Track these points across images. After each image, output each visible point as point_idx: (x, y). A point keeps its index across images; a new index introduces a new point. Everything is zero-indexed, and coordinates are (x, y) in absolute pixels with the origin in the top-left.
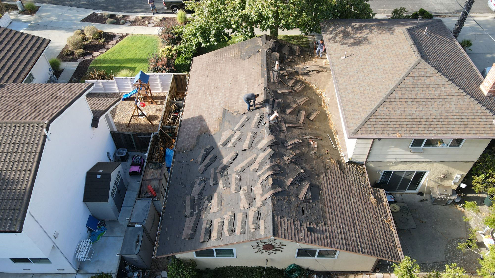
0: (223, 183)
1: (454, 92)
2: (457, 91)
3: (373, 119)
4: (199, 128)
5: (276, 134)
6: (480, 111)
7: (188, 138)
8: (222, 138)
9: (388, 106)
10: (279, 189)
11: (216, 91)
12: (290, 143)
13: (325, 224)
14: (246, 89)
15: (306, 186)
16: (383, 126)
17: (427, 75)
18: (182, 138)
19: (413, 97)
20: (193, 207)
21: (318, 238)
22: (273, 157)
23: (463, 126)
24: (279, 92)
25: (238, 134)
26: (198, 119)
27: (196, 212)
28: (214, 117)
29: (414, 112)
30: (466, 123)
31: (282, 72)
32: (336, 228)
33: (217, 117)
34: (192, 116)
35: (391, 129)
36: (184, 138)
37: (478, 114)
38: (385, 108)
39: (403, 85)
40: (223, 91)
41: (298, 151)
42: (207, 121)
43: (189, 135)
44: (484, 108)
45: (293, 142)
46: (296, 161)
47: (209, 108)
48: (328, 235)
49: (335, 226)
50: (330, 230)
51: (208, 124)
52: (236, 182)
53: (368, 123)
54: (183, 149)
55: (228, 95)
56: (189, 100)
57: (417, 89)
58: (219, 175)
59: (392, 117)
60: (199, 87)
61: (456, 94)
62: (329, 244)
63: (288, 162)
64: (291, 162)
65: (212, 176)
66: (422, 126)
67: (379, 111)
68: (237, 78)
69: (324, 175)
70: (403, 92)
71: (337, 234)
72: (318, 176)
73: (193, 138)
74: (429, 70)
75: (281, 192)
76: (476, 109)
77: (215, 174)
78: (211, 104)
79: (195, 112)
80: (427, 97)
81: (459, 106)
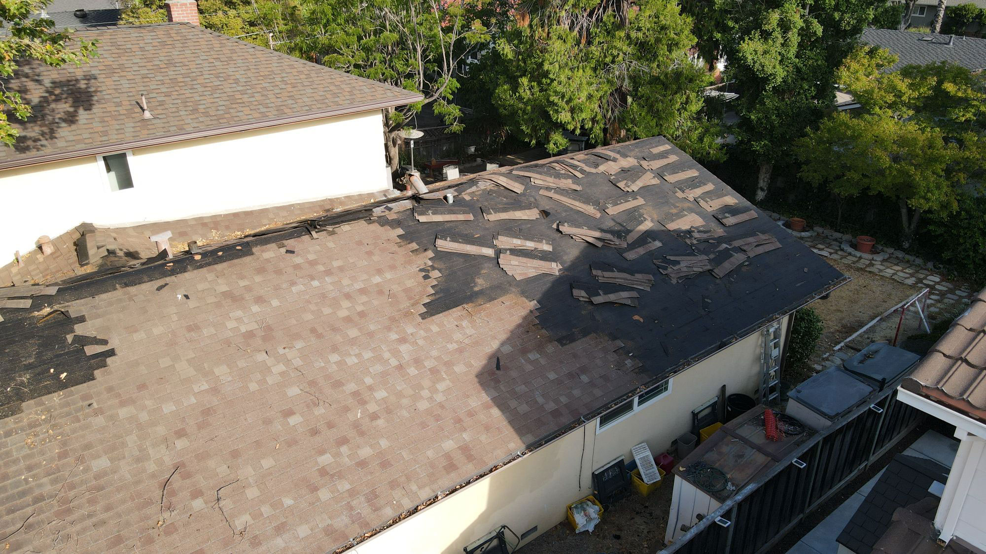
0: (641, 223)
4: (532, 356)
7: (584, 370)
8: (532, 273)
11: (338, 384)
14: (316, 283)
18: (598, 392)
20: (725, 255)
25: (504, 242)
26: (497, 381)
27: (724, 246)
28: (470, 331)
33: (465, 323)
34: (496, 412)
36: (592, 384)
40: (334, 358)
42: (495, 345)
43: (571, 376)
47: (434, 371)
51: (503, 336)
52: (622, 203)
54: (628, 362)
55: (353, 333)
56: (414, 487)
58: (631, 238)
60: (314, 489)
65: (641, 251)
68: (250, 335)
73: (575, 356)
77: (632, 246)
78: (412, 371)
79: (471, 414)
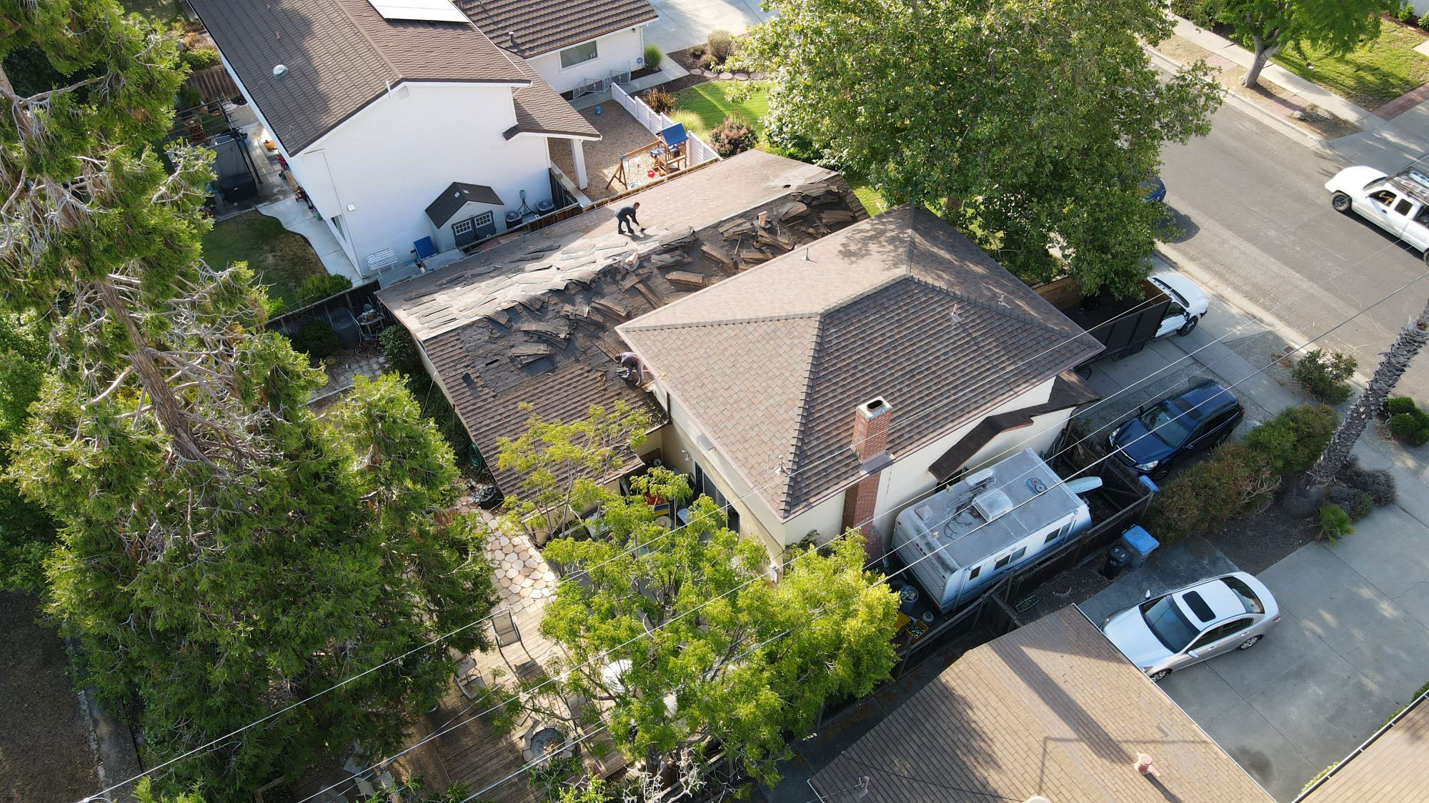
0: (496, 281)
1: (794, 389)
2: (798, 391)
3: (665, 334)
5: (603, 279)
6: (784, 441)
9: (701, 334)
10: (503, 321)
12: (602, 302)
13: (494, 396)
15: (542, 349)
16: (664, 351)
17: (796, 341)
19: (740, 351)
20: (451, 281)
21: (463, 393)
22: (554, 292)
23: (739, 437)
24: (704, 248)
27: (445, 286)
29: (716, 367)
30: (748, 437)
31: (761, 233)
32: (499, 412)
35: (666, 362)
37: (778, 443)
38: (694, 334)
39: (751, 327)
41: (599, 318)
44: (794, 442)
45: (610, 305)
46: (575, 323)
48: (478, 405)
49: (502, 410)
50: (489, 406)
52: (500, 287)
53: (655, 333)
57: (759, 346)
59: (686, 351)
61: (791, 396)
62: (465, 411)
63: (562, 314)
64: (567, 317)
66: (700, 391)
67: (684, 331)
69: (587, 368)
70: (741, 335)
71: (490, 416)
72: (577, 361)
74: (808, 336)
75: (501, 324)
76: (786, 434)
80: (755, 366)
81: (773, 411)
